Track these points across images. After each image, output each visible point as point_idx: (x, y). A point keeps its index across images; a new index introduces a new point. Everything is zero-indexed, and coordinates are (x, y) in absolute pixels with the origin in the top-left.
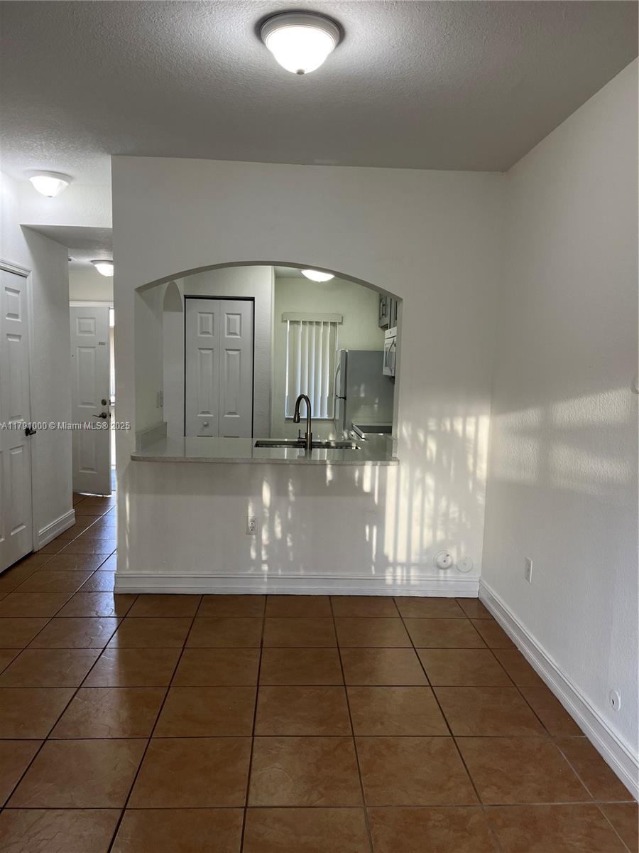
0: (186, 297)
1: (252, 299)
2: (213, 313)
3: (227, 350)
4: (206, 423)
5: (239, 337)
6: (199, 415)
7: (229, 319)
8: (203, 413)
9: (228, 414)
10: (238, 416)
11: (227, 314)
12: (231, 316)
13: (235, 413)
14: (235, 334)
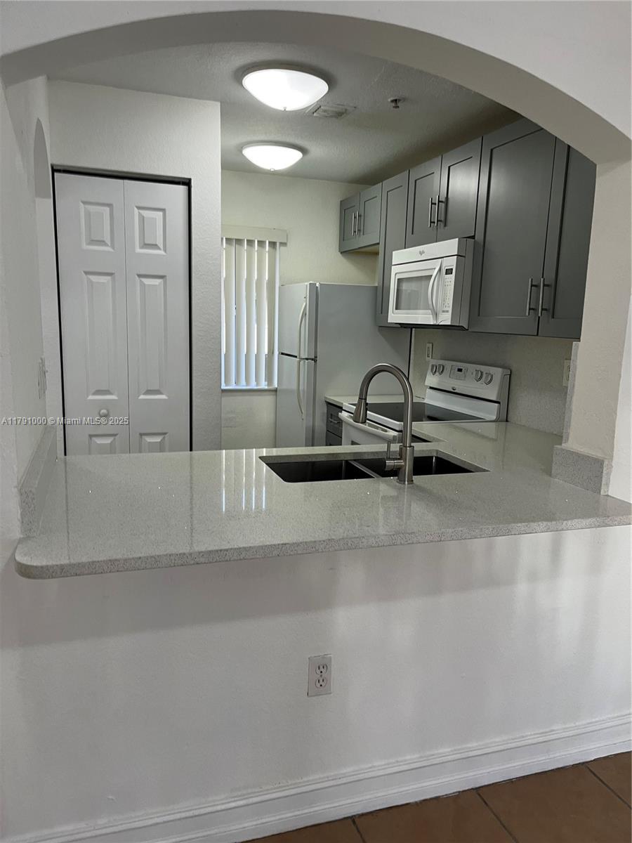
0: (54, 171)
1: (187, 183)
2: (110, 205)
3: (140, 276)
4: (104, 411)
5: (162, 252)
6: (91, 397)
7: (142, 219)
8: (98, 392)
9: (145, 394)
10: (164, 397)
11: (139, 208)
12: (146, 213)
13: (158, 392)
14: (155, 246)
